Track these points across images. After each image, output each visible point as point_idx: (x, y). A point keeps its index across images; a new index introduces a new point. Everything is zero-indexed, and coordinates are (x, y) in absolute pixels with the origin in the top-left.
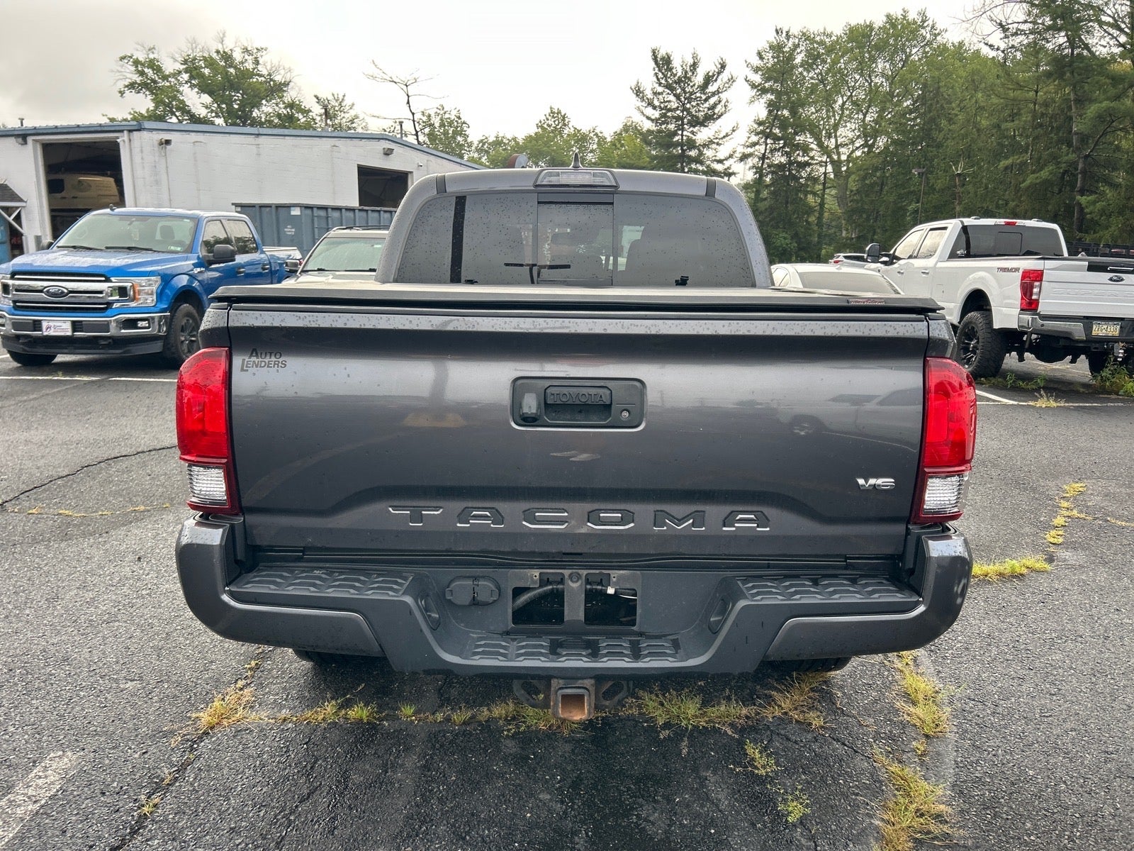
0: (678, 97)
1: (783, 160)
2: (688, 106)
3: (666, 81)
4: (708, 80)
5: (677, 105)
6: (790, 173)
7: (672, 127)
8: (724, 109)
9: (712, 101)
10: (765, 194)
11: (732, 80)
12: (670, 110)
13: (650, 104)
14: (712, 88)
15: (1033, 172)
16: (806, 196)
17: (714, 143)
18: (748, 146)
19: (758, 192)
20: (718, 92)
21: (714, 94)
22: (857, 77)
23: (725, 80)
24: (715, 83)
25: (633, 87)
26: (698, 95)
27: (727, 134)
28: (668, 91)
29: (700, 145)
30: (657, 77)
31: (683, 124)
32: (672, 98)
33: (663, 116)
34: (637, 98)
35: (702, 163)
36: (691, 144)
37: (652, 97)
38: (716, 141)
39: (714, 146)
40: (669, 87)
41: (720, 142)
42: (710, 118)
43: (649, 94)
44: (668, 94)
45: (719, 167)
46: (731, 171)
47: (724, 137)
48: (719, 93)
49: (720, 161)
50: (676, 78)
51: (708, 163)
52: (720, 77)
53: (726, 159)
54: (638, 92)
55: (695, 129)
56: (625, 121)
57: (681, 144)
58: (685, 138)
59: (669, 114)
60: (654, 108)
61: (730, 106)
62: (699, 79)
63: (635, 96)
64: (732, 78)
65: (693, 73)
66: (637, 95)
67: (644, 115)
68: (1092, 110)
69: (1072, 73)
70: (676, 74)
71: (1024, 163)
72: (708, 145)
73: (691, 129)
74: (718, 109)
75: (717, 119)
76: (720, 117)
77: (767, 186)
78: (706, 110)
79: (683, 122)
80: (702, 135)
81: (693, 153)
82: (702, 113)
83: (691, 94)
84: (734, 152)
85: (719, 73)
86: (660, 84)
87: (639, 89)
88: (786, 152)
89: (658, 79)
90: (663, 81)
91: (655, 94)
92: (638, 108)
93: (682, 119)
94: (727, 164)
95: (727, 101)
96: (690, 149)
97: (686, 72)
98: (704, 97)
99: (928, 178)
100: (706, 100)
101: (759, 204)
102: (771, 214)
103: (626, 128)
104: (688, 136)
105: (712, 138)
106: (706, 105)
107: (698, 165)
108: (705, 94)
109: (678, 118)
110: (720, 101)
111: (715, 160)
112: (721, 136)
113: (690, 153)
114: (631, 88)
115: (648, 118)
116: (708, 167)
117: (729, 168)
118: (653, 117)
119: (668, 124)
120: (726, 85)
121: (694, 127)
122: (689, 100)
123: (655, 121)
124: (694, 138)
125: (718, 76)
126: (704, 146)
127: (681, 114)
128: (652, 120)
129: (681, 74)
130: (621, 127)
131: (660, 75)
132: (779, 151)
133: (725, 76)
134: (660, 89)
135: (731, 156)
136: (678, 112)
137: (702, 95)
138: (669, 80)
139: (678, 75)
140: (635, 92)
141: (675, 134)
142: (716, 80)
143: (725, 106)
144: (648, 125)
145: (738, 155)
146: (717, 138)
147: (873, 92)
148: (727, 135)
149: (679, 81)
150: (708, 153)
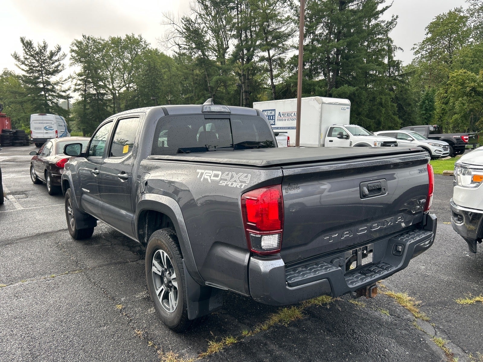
0: (38, 61)
1: (95, 92)
2: (43, 65)
3: (30, 53)
4: (52, 54)
5: (38, 65)
6: (98, 97)
7: (36, 75)
8: (62, 68)
9: (56, 64)
10: (88, 107)
11: (65, 55)
12: (34, 67)
13: (23, 63)
14: (55, 58)
15: (197, 100)
16: (107, 107)
17: (60, 83)
18: (77, 86)
19: (85, 106)
20: (58, 60)
21: (56, 61)
22: (117, 59)
23: (61, 55)
24: (56, 56)
25: (13, 55)
26: (48, 60)
27: (66, 79)
28: (32, 58)
29: (53, 84)
30: (25, 51)
31: (42, 74)
32: (34, 61)
33: (30, 69)
34: (16, 60)
35: (55, 92)
36: (48, 83)
37: (24, 60)
38: (61, 82)
39: (60, 84)
40: (32, 56)
41: (63, 83)
42: (56, 71)
43: (23, 59)
44: (32, 59)
45: (63, 94)
46: (70, 96)
47: (65, 81)
48: (59, 60)
49: (64, 91)
50: (35, 52)
51: (58, 92)
52: (59, 53)
53: (67, 90)
54: (16, 57)
55: (49, 76)
56: (4, 70)
57: (43, 83)
58: (44, 80)
59: (34, 69)
60: (26, 65)
61: (65, 67)
62: (48, 54)
63: (14, 59)
64: (65, 54)
65: (45, 51)
66: (16, 59)
67: (20, 68)
68: (215, 78)
69: (205, 65)
70: (36, 50)
71: (192, 97)
72: (57, 84)
73: (47, 76)
74: (60, 68)
75: (59, 72)
76: (61, 71)
77: (88, 103)
78: (54, 68)
79: (42, 73)
80: (53, 79)
81: (49, 87)
82: (52, 69)
83: (44, 60)
84: (70, 88)
85: (58, 52)
86: (27, 54)
87: (16, 56)
88: (95, 89)
89: (26, 52)
90: (29, 53)
91: (26, 59)
92: (17, 65)
93: (42, 71)
94: (68, 93)
95: (63, 65)
96: (48, 85)
97: (41, 50)
98: (51, 62)
99: (157, 101)
100: (53, 63)
101: (86, 111)
102: (92, 115)
103: (5, 73)
104: (46, 79)
105: (59, 81)
106: (54, 65)
107: (53, 93)
108: (52, 60)
109: (39, 71)
110: (60, 65)
111: (62, 91)
112: (63, 80)
113: (48, 87)
114: (11, 55)
115: (23, 70)
116: (58, 94)
117: (69, 95)
118: (25, 70)
119: (34, 73)
120: (62, 57)
121: (48, 75)
122: (44, 63)
123: (27, 71)
124: (49, 80)
125: (57, 53)
126: (55, 84)
127: (41, 69)
128: (26, 71)
129: (38, 50)
130: (2, 73)
131: (27, 50)
132: (91, 88)
133: (61, 53)
134: (28, 57)
135: (69, 89)
136: (39, 68)
137: (50, 61)
138: (32, 53)
139: (37, 51)
140: (14, 57)
141: (38, 78)
142: (57, 55)
143: (63, 67)
144: (21, 73)
145: (72, 89)
146: (61, 81)
147: (125, 66)
148: (66, 80)
149: (37, 54)
150: (57, 87)
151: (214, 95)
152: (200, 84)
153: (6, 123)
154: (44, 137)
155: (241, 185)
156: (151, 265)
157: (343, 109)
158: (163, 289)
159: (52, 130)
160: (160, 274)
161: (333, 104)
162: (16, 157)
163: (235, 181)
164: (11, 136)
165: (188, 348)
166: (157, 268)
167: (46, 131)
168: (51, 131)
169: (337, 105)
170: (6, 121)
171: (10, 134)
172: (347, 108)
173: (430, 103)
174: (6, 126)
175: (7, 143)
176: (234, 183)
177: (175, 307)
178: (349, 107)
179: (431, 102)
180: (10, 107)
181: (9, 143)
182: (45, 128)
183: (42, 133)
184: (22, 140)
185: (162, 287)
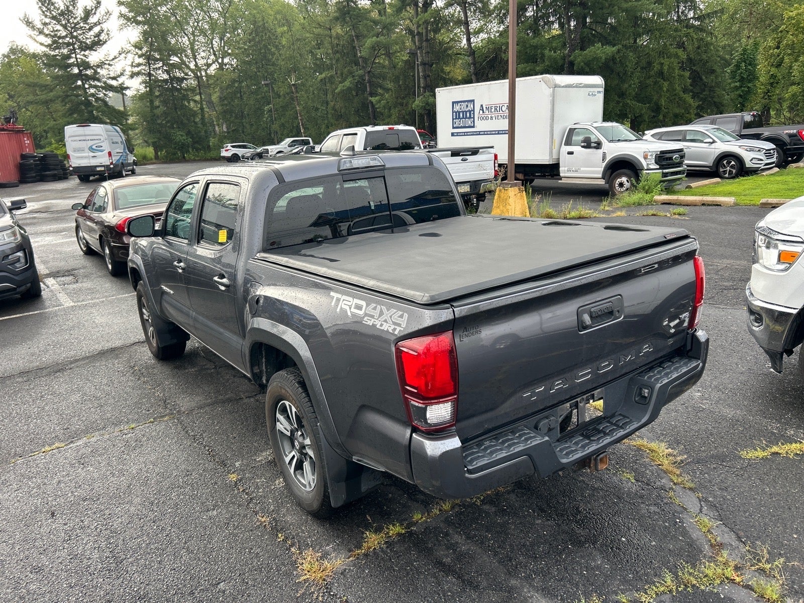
0: (65, 27)
1: (166, 76)
2: (75, 34)
3: (51, 13)
4: (88, 14)
5: (65, 33)
6: (172, 86)
7: (65, 51)
8: (107, 37)
9: (96, 30)
10: (157, 103)
11: (108, 13)
12: (60, 38)
13: (41, 32)
14: (93, 20)
15: (341, 82)
16: (189, 103)
17: (105, 64)
18: (135, 66)
19: (152, 102)
20: (98, 23)
21: (95, 25)
22: (199, 12)
23: (103, 13)
24: (95, 16)
25: (22, 18)
26: (82, 25)
27: (115, 56)
28: (55, 22)
29: (94, 66)
30: (42, 10)
31: (74, 49)
32: (59, 27)
33: (54, 42)
34: (28, 28)
35: (99, 80)
36: (86, 65)
37: (42, 27)
38: (107, 62)
39: (106, 66)
40: (54, 18)
41: (111, 63)
42: (97, 43)
43: (40, 26)
44: (55, 24)
45: (114, 83)
46: (125, 86)
47: (113, 59)
48: (100, 24)
49: (114, 78)
50: (59, 11)
51: (104, 80)
52: (98, 11)
53: (119, 76)
54: (29, 23)
55: (87, 53)
56: (10, 45)
57: (78, 65)
58: (79, 60)
59: (61, 41)
60: (46, 35)
61: (112, 35)
62: (79, 13)
63: (25, 26)
64: (108, 12)
65: (74, 7)
66: (28, 25)
67: (37, 42)
69: (350, 18)
70: (59, 8)
71: (332, 76)
72: (101, 66)
73: (83, 53)
74: (103, 37)
75: (103, 44)
76: (105, 42)
77: (157, 97)
78: (92, 37)
79: (74, 47)
80: (94, 57)
81: (89, 72)
82: (90, 40)
83: (76, 24)
84: (124, 71)
85: (96, 8)
86: (46, 16)
87: (28, 20)
88: (165, 70)
89: (43, 12)
90: (48, 14)
91: (45, 24)
92: (31, 36)
93: (73, 44)
94: (121, 80)
95: (108, 30)
96: (86, 69)
97: (68, 7)
98: (88, 27)
99: (272, 87)
100: (90, 29)
101: (155, 111)
102: (166, 118)
103: (13, 51)
104: (82, 59)
105: (103, 60)
106: (92, 33)
107: (96, 82)
108: (88, 24)
109: (68, 44)
110: (103, 31)
111: (110, 78)
112: (111, 58)
113: (87, 72)
114: (20, 19)
115: (42, 44)
116: (105, 83)
117: (123, 83)
118: (46, 44)
119: (60, 49)
120: (104, 17)
121: (85, 51)
122: (76, 29)
123: (49, 46)
124: (87, 60)
125: (96, 10)
126: (98, 66)
127: (71, 41)
128: (46, 46)
129: (63, 8)
130: (8, 50)
131: (44, 9)
132: (159, 69)
133: (102, 10)
134: (47, 20)
135: (122, 74)
136: (68, 39)
137: (85, 25)
138: (53, 12)
139: (61, 9)
140: (25, 22)
141: (69, 57)
142: (95, 13)
143: (108, 34)
144: (40, 50)
145: (128, 73)
146: (107, 60)
147: (213, 25)
148: (115, 58)
149: (62, 14)
150: (102, 72)
151: (369, 72)
152: (344, 53)
153: (26, 142)
154: (90, 163)
155: (395, 329)
156: (275, 420)
157: (591, 94)
158: (294, 457)
159: (102, 151)
160: (289, 434)
161: (574, 87)
162: (51, 203)
163: (386, 321)
164: (36, 165)
165: (335, 542)
166: (283, 425)
167: (92, 154)
168: (100, 153)
169: (580, 87)
170: (25, 139)
171: (34, 161)
172: (599, 92)
173: (750, 67)
174: (26, 147)
175: (32, 177)
176: (385, 324)
177: (313, 485)
178: (602, 90)
179: (750, 64)
180: (27, 110)
181: (35, 177)
182: (91, 149)
183: (86, 157)
184: (55, 169)
185: (293, 453)
